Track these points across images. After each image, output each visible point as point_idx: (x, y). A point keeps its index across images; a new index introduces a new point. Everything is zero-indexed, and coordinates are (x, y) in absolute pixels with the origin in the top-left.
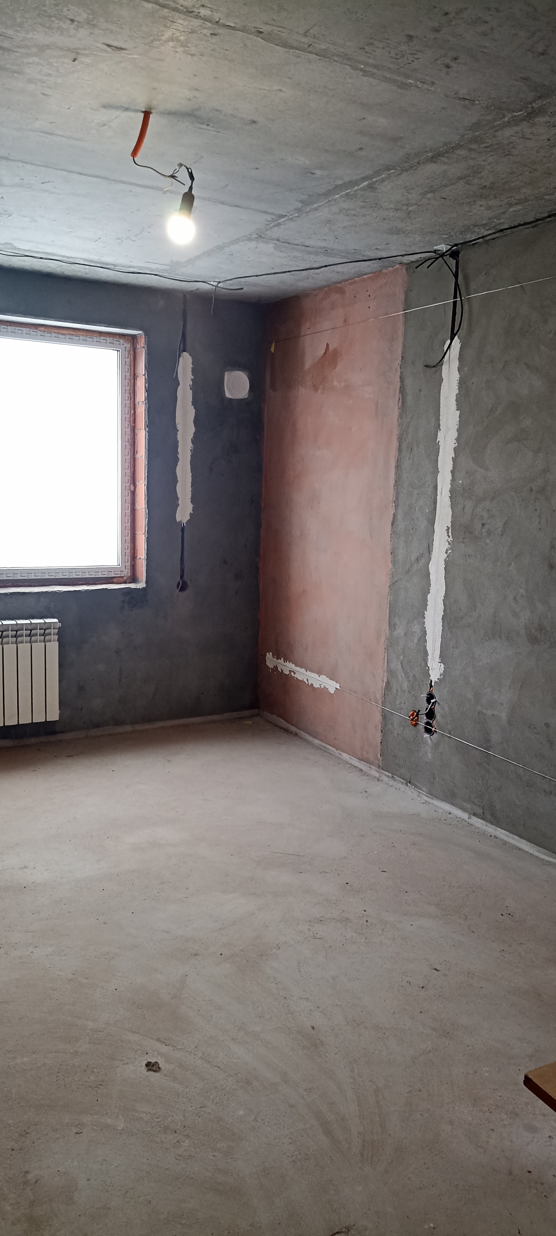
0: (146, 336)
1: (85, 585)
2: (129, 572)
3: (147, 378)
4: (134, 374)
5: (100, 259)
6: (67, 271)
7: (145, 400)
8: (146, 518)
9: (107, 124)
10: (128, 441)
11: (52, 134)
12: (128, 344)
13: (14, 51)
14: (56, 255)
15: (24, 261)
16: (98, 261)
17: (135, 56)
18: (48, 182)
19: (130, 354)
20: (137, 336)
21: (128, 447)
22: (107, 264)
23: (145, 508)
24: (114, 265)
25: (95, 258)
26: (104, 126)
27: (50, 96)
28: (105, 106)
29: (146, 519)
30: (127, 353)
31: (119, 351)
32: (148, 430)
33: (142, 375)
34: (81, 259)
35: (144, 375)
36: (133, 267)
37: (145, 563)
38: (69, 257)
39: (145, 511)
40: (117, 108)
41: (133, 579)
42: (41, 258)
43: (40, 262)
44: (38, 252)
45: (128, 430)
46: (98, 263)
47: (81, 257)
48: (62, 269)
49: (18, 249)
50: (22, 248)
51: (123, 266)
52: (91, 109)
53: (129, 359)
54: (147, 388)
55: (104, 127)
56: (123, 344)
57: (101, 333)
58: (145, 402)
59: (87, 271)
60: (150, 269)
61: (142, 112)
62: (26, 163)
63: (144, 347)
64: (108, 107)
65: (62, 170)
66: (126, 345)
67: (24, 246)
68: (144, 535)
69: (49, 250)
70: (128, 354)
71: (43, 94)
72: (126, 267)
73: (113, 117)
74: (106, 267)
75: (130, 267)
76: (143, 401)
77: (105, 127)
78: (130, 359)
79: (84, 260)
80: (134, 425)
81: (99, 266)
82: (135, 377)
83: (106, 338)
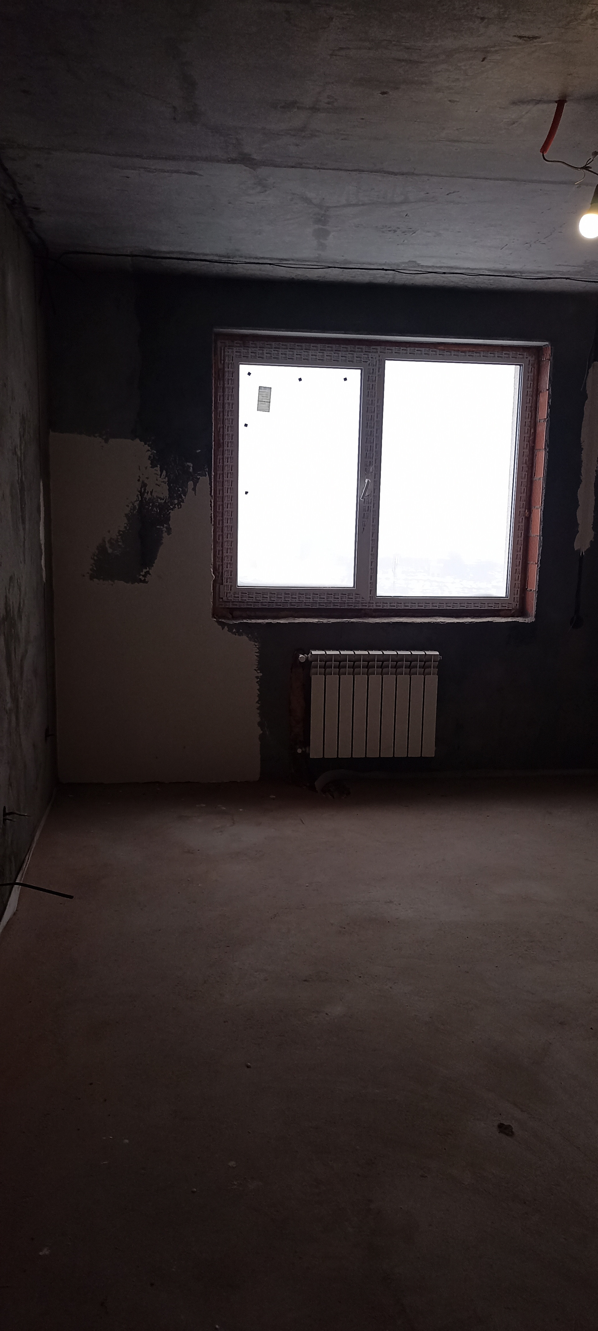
0: (553, 347)
1: (470, 617)
2: (518, 605)
3: (550, 393)
4: (537, 390)
5: (506, 267)
6: (470, 284)
7: (547, 417)
8: (540, 546)
9: (517, 122)
10: (526, 463)
11: (458, 141)
12: (533, 356)
13: (422, 63)
14: (460, 269)
15: (427, 278)
16: (504, 270)
17: (549, 43)
18: (453, 193)
19: (534, 368)
20: (543, 347)
21: (526, 469)
22: (513, 272)
23: (540, 535)
24: (520, 272)
25: (500, 267)
26: (514, 123)
27: (458, 102)
28: (514, 103)
29: (539, 548)
30: (531, 367)
31: (522, 365)
32: (548, 450)
33: (545, 390)
34: (486, 269)
35: (547, 390)
36: (542, 273)
37: (535, 596)
38: (473, 269)
39: (540, 539)
40: (528, 102)
41: (522, 612)
42: (444, 273)
43: (443, 277)
44: (441, 267)
45: (527, 451)
46: (505, 272)
47: (486, 267)
48: (466, 283)
49: (422, 266)
50: (425, 265)
51: (531, 273)
52: (500, 108)
53: (532, 374)
54: (550, 404)
55: (514, 125)
56: (527, 358)
57: (503, 347)
58: (547, 420)
59: (492, 281)
60: (561, 273)
61: (556, 102)
62: (432, 175)
63: (549, 360)
64: (519, 103)
65: (468, 177)
66: (529, 358)
67: (427, 262)
68: (536, 565)
69: (452, 263)
70: (532, 369)
71: (450, 101)
72: (534, 273)
73: (524, 113)
74: (513, 275)
75: (538, 272)
76: (545, 419)
77: (516, 125)
78: (534, 374)
79: (489, 270)
80: (533, 445)
81: (505, 275)
82: (537, 392)
83: (508, 353)
